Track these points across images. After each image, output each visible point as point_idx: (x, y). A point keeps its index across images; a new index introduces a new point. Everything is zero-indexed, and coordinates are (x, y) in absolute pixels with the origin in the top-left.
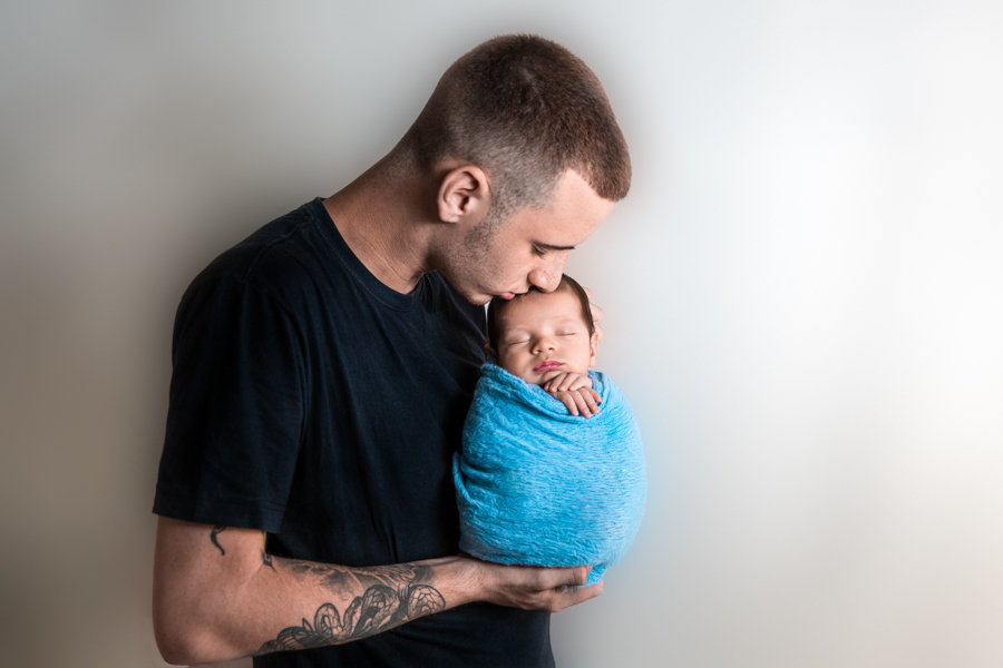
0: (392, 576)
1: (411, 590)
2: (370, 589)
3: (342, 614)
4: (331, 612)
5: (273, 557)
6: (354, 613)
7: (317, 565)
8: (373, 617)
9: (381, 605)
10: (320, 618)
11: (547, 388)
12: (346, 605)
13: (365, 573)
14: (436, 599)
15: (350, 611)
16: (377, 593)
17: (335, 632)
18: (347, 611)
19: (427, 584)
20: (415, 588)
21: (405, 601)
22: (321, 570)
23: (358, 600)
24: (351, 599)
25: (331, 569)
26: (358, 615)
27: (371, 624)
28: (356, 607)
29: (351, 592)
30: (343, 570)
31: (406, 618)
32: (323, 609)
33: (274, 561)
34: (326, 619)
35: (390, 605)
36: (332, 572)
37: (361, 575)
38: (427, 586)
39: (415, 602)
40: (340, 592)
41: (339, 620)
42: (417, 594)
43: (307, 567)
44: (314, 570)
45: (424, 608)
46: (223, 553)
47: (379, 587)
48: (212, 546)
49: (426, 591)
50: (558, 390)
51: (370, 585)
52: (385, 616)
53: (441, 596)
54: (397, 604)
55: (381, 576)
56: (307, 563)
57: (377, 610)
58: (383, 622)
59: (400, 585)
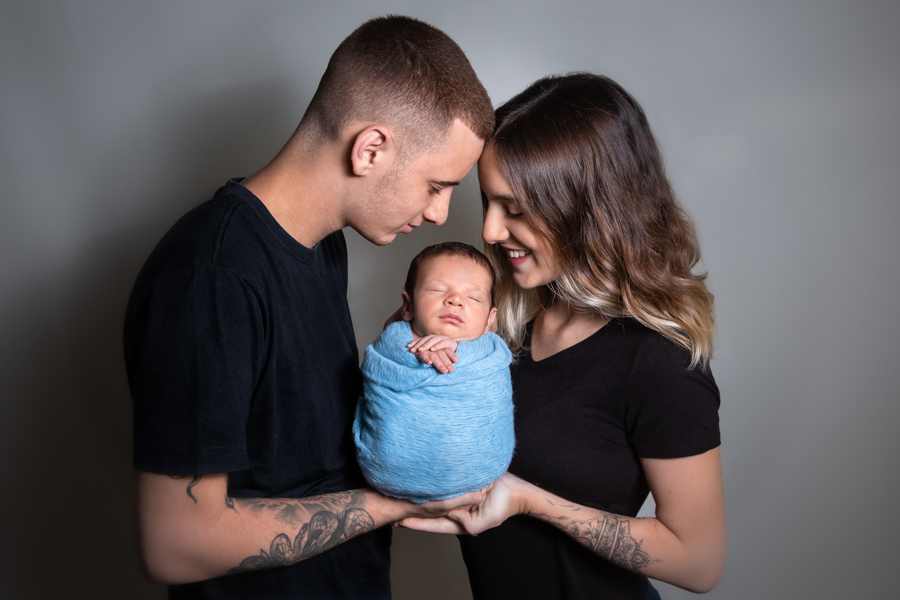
0: (334, 501)
1: (347, 512)
2: (315, 515)
3: (293, 540)
4: (284, 540)
5: (234, 500)
6: (302, 538)
7: (271, 502)
8: (317, 538)
9: (323, 528)
10: (275, 547)
12: (296, 533)
13: (312, 502)
14: (367, 519)
15: (299, 537)
16: (321, 517)
17: (287, 555)
18: (296, 538)
19: (360, 507)
20: (350, 511)
21: (342, 522)
22: (275, 506)
23: (305, 527)
24: (299, 526)
25: (282, 504)
26: (306, 539)
27: (316, 544)
28: (304, 532)
29: (300, 521)
30: (293, 502)
31: (343, 537)
32: (278, 539)
33: (236, 503)
34: (280, 547)
35: (331, 527)
36: (284, 506)
37: (308, 505)
38: (359, 509)
39: (350, 523)
40: (291, 522)
41: (290, 546)
42: (352, 516)
43: (263, 505)
44: (270, 507)
45: (357, 529)
46: (196, 501)
47: (322, 513)
49: (359, 513)
51: (315, 512)
52: (326, 536)
53: (370, 517)
54: (336, 525)
55: (324, 503)
56: (263, 501)
57: (321, 532)
58: (326, 541)
59: (339, 509)
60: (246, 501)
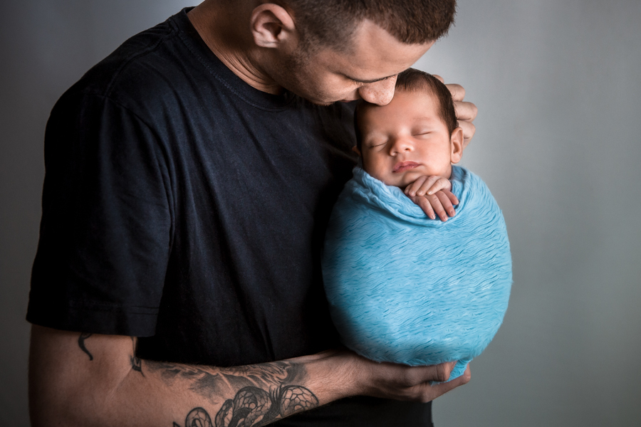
0: (264, 376)
1: (283, 390)
2: (240, 391)
3: (213, 416)
4: (202, 415)
5: (143, 361)
6: (225, 415)
7: (188, 368)
8: (245, 417)
9: (253, 406)
10: (191, 422)
11: (407, 191)
12: (217, 408)
13: (237, 374)
14: (309, 398)
15: (221, 413)
16: (248, 395)
18: (218, 414)
19: (299, 384)
20: (287, 388)
21: (277, 401)
22: (191, 373)
23: (228, 403)
24: (222, 402)
25: (200, 372)
26: (230, 416)
27: (243, 423)
28: (227, 409)
29: (222, 395)
30: (214, 372)
31: (279, 416)
32: (194, 414)
33: (144, 365)
34: (197, 422)
35: (262, 406)
36: (202, 375)
37: (232, 377)
38: (298, 387)
39: (287, 402)
40: (210, 396)
41: (210, 422)
42: (289, 395)
43: (177, 371)
44: (184, 374)
45: (296, 408)
46: (91, 358)
47: (250, 389)
48: (80, 352)
49: (298, 391)
50: (417, 195)
51: (241, 387)
52: (257, 416)
53: (313, 395)
54: (269, 405)
55: (252, 377)
56: (178, 366)
57: (249, 410)
58: (256, 422)
59: (271, 386)
60: (156, 364)
